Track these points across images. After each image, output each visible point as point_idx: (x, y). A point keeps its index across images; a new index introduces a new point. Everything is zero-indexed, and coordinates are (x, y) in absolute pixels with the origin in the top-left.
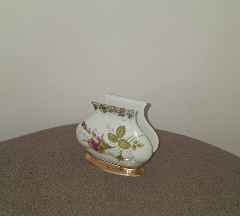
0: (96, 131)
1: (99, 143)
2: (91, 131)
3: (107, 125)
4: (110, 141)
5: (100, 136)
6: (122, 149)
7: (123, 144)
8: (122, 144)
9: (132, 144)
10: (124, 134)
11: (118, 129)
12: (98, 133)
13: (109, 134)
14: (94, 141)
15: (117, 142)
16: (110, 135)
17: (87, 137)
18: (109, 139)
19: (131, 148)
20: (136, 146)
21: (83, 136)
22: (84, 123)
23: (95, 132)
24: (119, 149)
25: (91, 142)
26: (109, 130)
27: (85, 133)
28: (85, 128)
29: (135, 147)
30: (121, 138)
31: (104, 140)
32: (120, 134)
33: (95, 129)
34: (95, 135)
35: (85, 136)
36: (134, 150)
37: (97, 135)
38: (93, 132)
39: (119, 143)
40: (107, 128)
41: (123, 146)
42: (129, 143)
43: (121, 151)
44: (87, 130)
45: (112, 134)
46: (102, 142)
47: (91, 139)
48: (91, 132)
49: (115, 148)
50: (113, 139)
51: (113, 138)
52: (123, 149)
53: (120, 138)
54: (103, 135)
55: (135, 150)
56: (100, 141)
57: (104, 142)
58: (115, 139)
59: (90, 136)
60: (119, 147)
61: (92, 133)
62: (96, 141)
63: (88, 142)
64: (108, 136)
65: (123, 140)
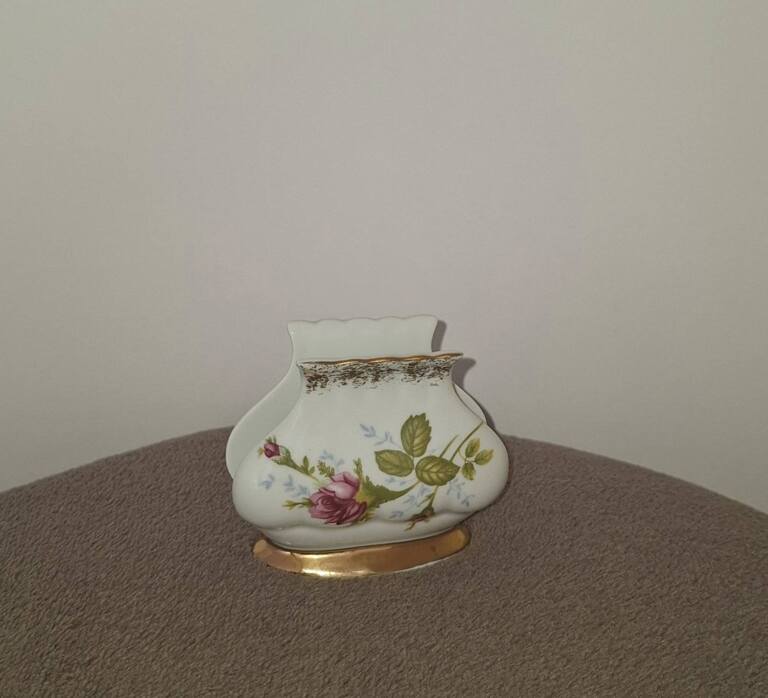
0: (331, 457)
1: (353, 494)
2: (313, 463)
3: (364, 427)
4: (388, 477)
5: (349, 469)
6: (432, 489)
7: (434, 470)
8: (428, 471)
9: (459, 461)
10: (427, 439)
11: (403, 427)
12: (341, 462)
13: (378, 454)
14: (334, 492)
15: (414, 471)
16: (383, 456)
17: (304, 490)
18: (382, 469)
19: (460, 475)
20: (474, 464)
21: (287, 490)
22: (276, 447)
23: (328, 463)
24: (422, 492)
25: (320, 502)
26: (373, 441)
27: (290, 478)
28: (288, 461)
29: (472, 468)
30: (423, 453)
31: (367, 478)
32: (417, 441)
33: (325, 452)
34: (331, 475)
35: (293, 489)
36: (471, 479)
37: (339, 471)
38: (321, 464)
39: (420, 470)
40: (366, 436)
41: (434, 477)
42: (449, 464)
43: (431, 497)
44: (295, 466)
45: (388, 451)
46: (361, 486)
47: (321, 492)
48: (313, 469)
49: (410, 493)
50: (397, 467)
51: (397, 463)
52: (435, 487)
53: (418, 456)
54: (358, 464)
55: (474, 477)
56: (354, 485)
57: (368, 485)
58: (405, 465)
59: (311, 485)
60: (421, 484)
61: (316, 469)
62: (341, 491)
63: (310, 503)
64: (377, 461)
65: (432, 459)
